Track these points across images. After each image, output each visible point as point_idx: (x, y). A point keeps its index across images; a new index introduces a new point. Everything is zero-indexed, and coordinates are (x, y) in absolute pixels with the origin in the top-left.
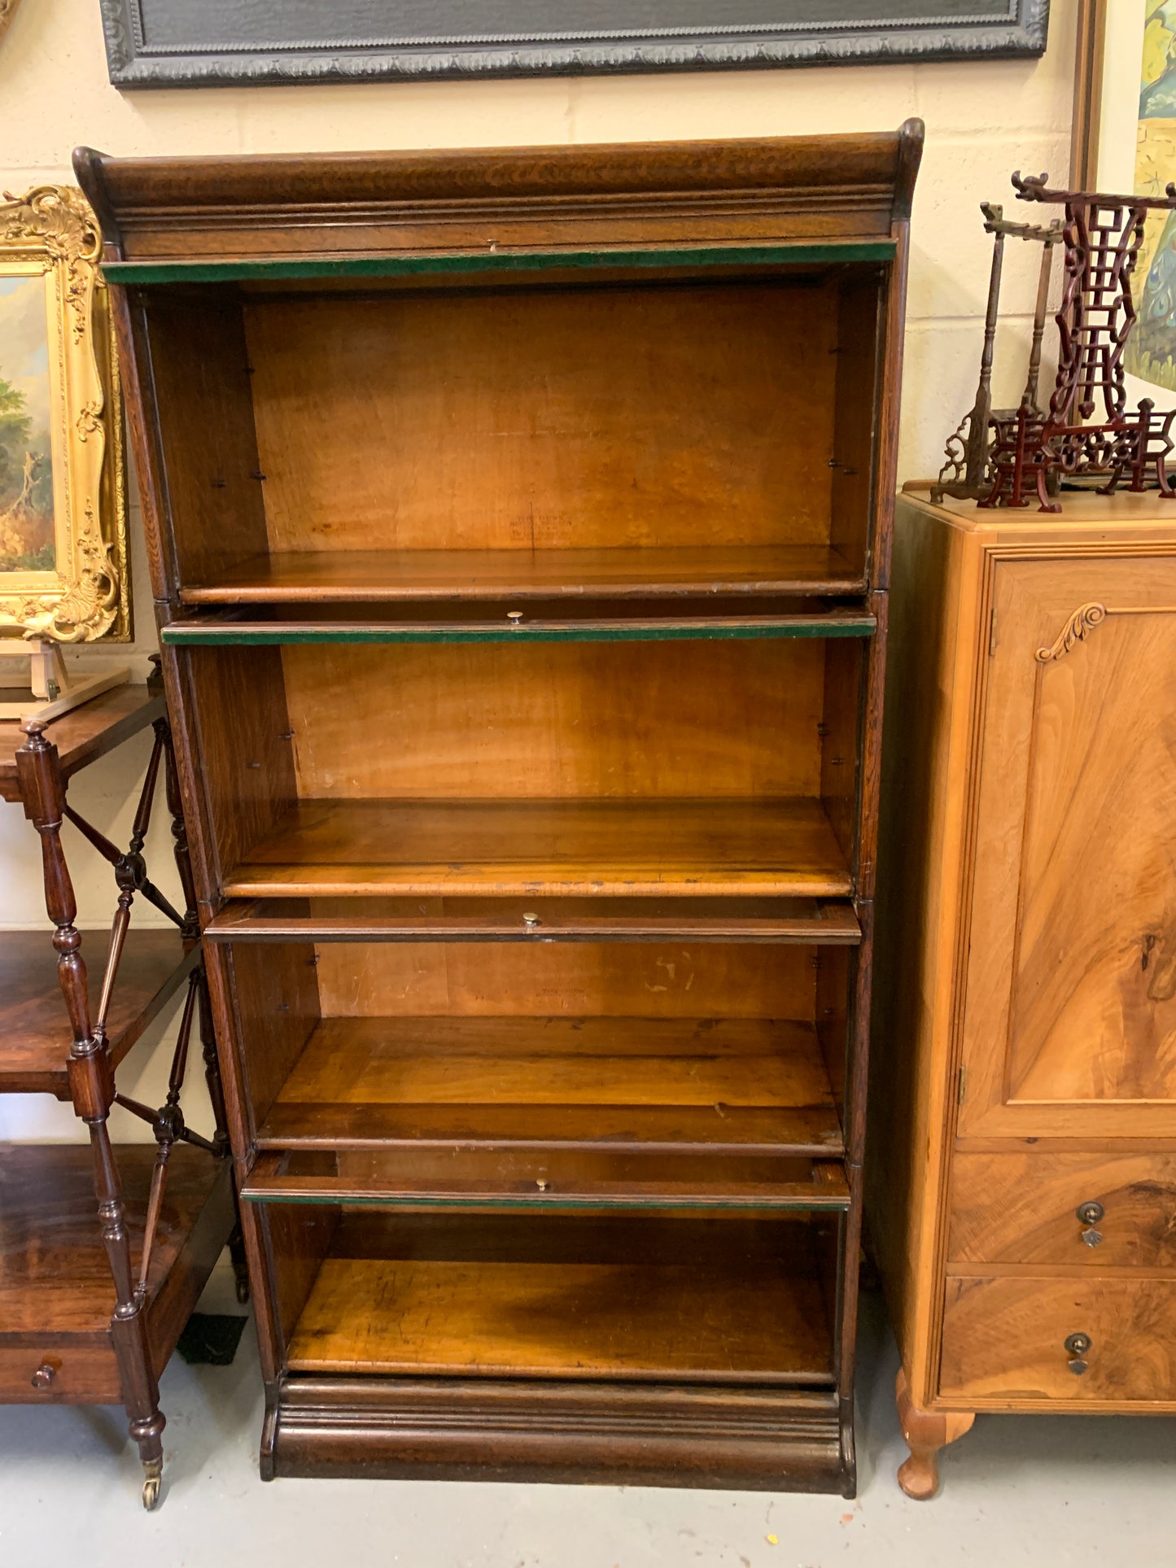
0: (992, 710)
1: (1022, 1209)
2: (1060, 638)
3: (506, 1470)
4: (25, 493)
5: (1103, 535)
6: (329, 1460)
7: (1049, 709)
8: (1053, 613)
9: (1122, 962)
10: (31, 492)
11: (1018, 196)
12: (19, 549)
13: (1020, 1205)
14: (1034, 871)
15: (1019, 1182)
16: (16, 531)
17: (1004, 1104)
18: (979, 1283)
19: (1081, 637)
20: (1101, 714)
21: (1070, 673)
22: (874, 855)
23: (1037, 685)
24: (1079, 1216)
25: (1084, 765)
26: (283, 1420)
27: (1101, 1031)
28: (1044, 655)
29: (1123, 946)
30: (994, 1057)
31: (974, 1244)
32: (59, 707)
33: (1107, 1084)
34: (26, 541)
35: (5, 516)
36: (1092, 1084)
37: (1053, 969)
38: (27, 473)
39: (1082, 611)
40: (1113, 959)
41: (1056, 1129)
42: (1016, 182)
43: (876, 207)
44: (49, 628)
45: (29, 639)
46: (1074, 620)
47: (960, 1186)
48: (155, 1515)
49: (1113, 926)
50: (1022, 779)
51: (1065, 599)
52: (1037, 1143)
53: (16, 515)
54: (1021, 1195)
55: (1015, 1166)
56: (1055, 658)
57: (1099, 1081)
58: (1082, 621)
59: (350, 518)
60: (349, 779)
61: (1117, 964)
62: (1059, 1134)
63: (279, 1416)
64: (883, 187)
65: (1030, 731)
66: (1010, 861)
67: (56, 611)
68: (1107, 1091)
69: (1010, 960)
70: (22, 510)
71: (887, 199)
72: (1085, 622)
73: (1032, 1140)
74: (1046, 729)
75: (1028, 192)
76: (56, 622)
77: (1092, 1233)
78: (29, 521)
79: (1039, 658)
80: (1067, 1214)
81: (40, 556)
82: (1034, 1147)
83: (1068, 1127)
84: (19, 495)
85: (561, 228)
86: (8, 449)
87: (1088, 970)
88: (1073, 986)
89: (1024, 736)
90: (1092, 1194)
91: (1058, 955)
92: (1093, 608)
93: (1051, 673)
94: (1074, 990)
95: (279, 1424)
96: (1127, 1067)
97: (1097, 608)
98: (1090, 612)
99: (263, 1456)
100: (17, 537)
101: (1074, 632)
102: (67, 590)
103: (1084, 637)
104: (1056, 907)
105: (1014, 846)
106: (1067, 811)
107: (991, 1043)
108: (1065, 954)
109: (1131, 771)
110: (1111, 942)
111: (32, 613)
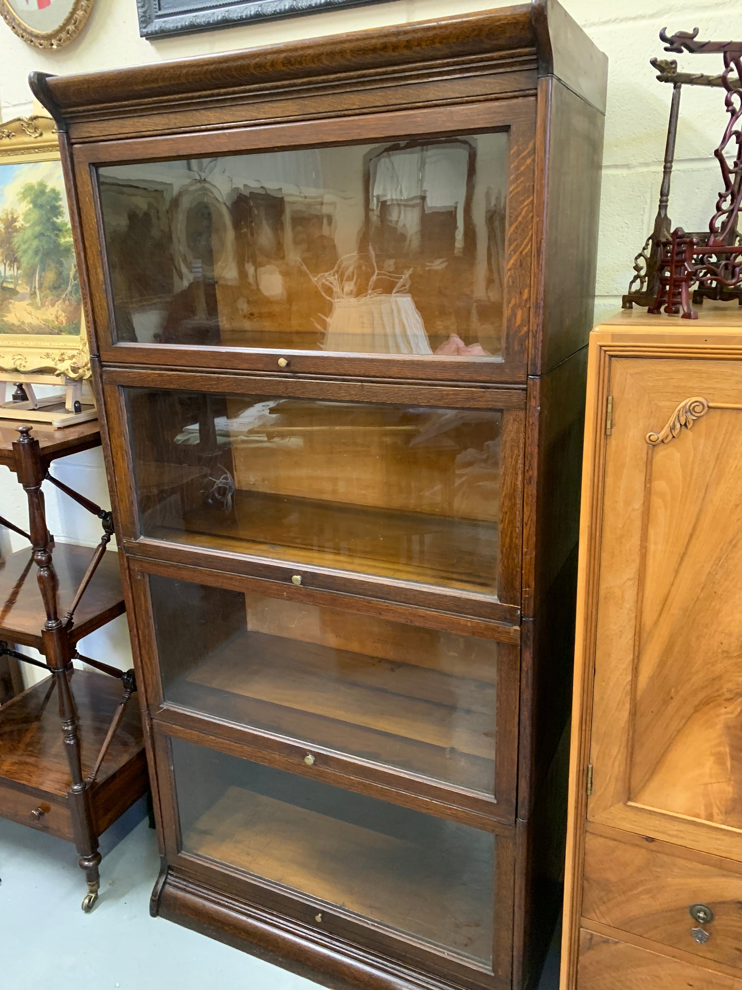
0: (609, 480)
1: (641, 893)
2: (667, 425)
3: (285, 961)
4: (69, 288)
5: (706, 339)
6: (186, 916)
7: (660, 485)
8: (661, 404)
9: (728, 709)
10: (72, 288)
11: (666, 49)
12: (64, 322)
13: (641, 889)
14: (649, 618)
15: (639, 870)
16: (64, 311)
17: (625, 804)
18: (606, 942)
19: (685, 425)
20: (706, 493)
21: (677, 456)
22: (533, 584)
23: (649, 463)
24: (691, 913)
25: (691, 536)
26: (168, 881)
27: (709, 765)
28: (652, 438)
29: (728, 696)
30: (617, 763)
31: (603, 908)
32: (82, 417)
33: (715, 811)
34: (68, 318)
35: (59, 302)
36: (703, 807)
37: (666, 702)
38: (71, 276)
39: (686, 404)
40: (720, 705)
41: (669, 835)
42: (663, 38)
43: (526, 67)
44: (67, 370)
45: (58, 375)
46: (679, 411)
47: (590, 859)
48: (88, 916)
49: (720, 677)
50: (636, 540)
51: (672, 393)
52: (654, 843)
53: (64, 302)
54: (641, 881)
55: (638, 857)
56: (662, 441)
57: (708, 806)
58: (686, 412)
59: (265, 310)
60: (263, 480)
61: (723, 710)
62: (673, 840)
63: (166, 878)
64: (527, 50)
65: (642, 502)
66: (628, 606)
67: (74, 360)
68: (716, 817)
69: (628, 687)
70: (67, 298)
71: (534, 60)
72: (689, 413)
73: (651, 840)
74: (656, 501)
75: (675, 45)
76: (71, 367)
77: (699, 931)
78: (70, 305)
79: (648, 441)
80: (683, 908)
81: (74, 326)
82: (652, 846)
83: (682, 838)
84: (66, 289)
85: (306, 102)
86: (64, 262)
87: (697, 709)
88: (684, 721)
89: (638, 505)
90: (704, 899)
91: (670, 691)
92: (696, 402)
93: (661, 454)
94: (685, 724)
95: (165, 883)
96: (734, 800)
97: (701, 403)
98: (693, 405)
99: (152, 900)
100: (63, 314)
101: (679, 421)
102: (81, 348)
103: (689, 427)
104: (668, 650)
105: (630, 595)
106: (677, 572)
107: (614, 751)
108: (677, 692)
109: (735, 546)
110: (718, 691)
111: (62, 360)
